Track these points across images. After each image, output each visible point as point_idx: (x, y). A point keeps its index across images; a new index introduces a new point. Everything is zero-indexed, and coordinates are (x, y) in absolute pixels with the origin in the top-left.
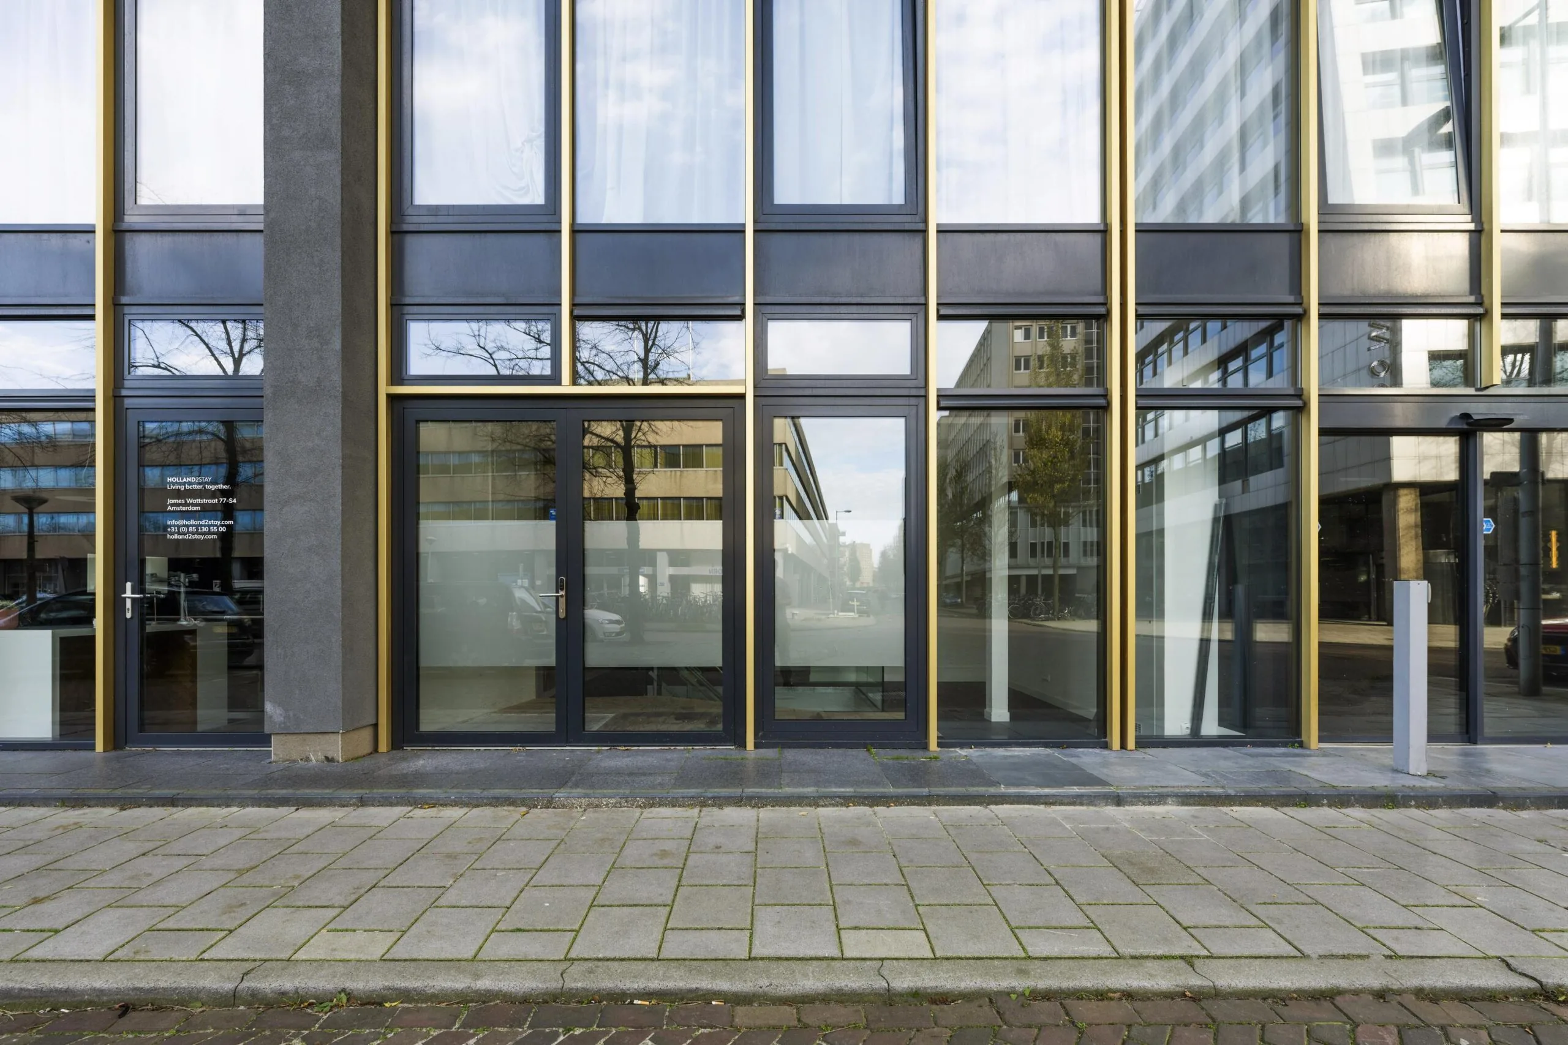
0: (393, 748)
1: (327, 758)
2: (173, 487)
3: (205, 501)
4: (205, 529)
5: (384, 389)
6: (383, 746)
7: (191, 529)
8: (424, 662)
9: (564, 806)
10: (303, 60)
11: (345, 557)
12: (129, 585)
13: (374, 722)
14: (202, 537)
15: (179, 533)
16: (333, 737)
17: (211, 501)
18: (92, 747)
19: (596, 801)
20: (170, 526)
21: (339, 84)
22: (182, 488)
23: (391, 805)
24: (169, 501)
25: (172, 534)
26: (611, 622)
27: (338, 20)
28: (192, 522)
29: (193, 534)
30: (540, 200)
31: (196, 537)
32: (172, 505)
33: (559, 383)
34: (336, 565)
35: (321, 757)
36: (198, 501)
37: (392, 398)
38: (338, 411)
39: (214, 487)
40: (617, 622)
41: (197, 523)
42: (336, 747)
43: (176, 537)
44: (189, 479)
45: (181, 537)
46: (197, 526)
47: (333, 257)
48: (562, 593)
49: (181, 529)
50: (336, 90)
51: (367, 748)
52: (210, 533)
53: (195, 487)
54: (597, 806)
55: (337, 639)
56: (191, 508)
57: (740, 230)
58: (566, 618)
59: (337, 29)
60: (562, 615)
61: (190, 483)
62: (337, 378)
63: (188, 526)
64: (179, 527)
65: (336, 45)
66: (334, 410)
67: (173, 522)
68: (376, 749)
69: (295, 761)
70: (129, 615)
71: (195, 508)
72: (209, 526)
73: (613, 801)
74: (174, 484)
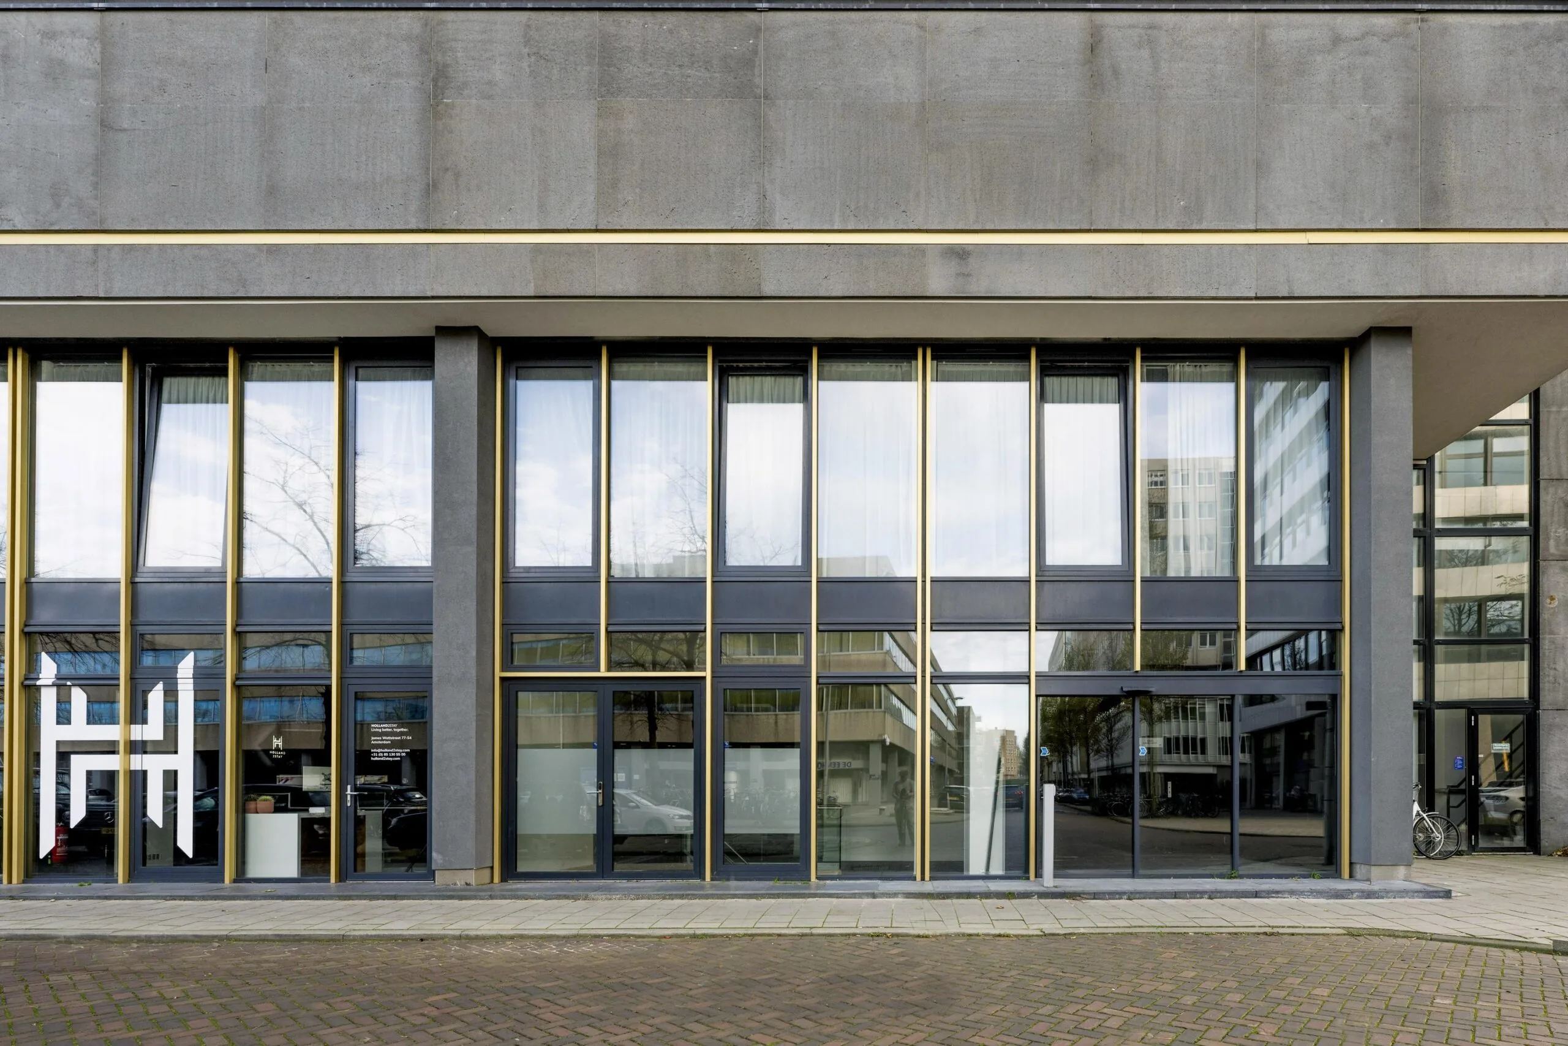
0: (502, 881)
1: (467, 884)
2: (374, 730)
3: (393, 738)
4: (393, 754)
5: (498, 674)
6: (497, 879)
7: (385, 754)
8: (519, 832)
9: (593, 899)
10: (456, 495)
11: (477, 771)
12: (349, 787)
13: (491, 865)
14: (391, 759)
15: (378, 757)
16: (470, 871)
17: (396, 738)
18: (329, 881)
19: (609, 897)
20: (373, 753)
21: (475, 509)
22: (380, 730)
23: (506, 899)
24: (373, 738)
25: (374, 757)
26: (682, 817)
27: (476, 474)
28: (386, 750)
29: (386, 757)
30: (589, 564)
31: (388, 759)
32: (374, 740)
33: (599, 671)
34: (472, 776)
35: (463, 883)
36: (389, 738)
37: (502, 679)
38: (474, 691)
39: (398, 730)
40: (687, 817)
41: (389, 751)
42: (471, 877)
43: (376, 759)
44: (384, 726)
45: (379, 759)
46: (389, 753)
47: (472, 605)
48: (600, 791)
49: (379, 755)
50: (474, 512)
51: (488, 880)
52: (396, 757)
53: (387, 730)
54: (610, 899)
55: (473, 817)
56: (385, 742)
57: (703, 581)
58: (603, 805)
59: (475, 478)
60: (600, 804)
61: (384, 728)
62: (473, 672)
63: (383, 753)
64: (378, 753)
65: (474, 488)
66: (472, 689)
67: (375, 750)
68: (492, 881)
69: (448, 885)
70: (349, 804)
71: (387, 742)
72: (396, 753)
73: (618, 896)
74: (375, 728)
